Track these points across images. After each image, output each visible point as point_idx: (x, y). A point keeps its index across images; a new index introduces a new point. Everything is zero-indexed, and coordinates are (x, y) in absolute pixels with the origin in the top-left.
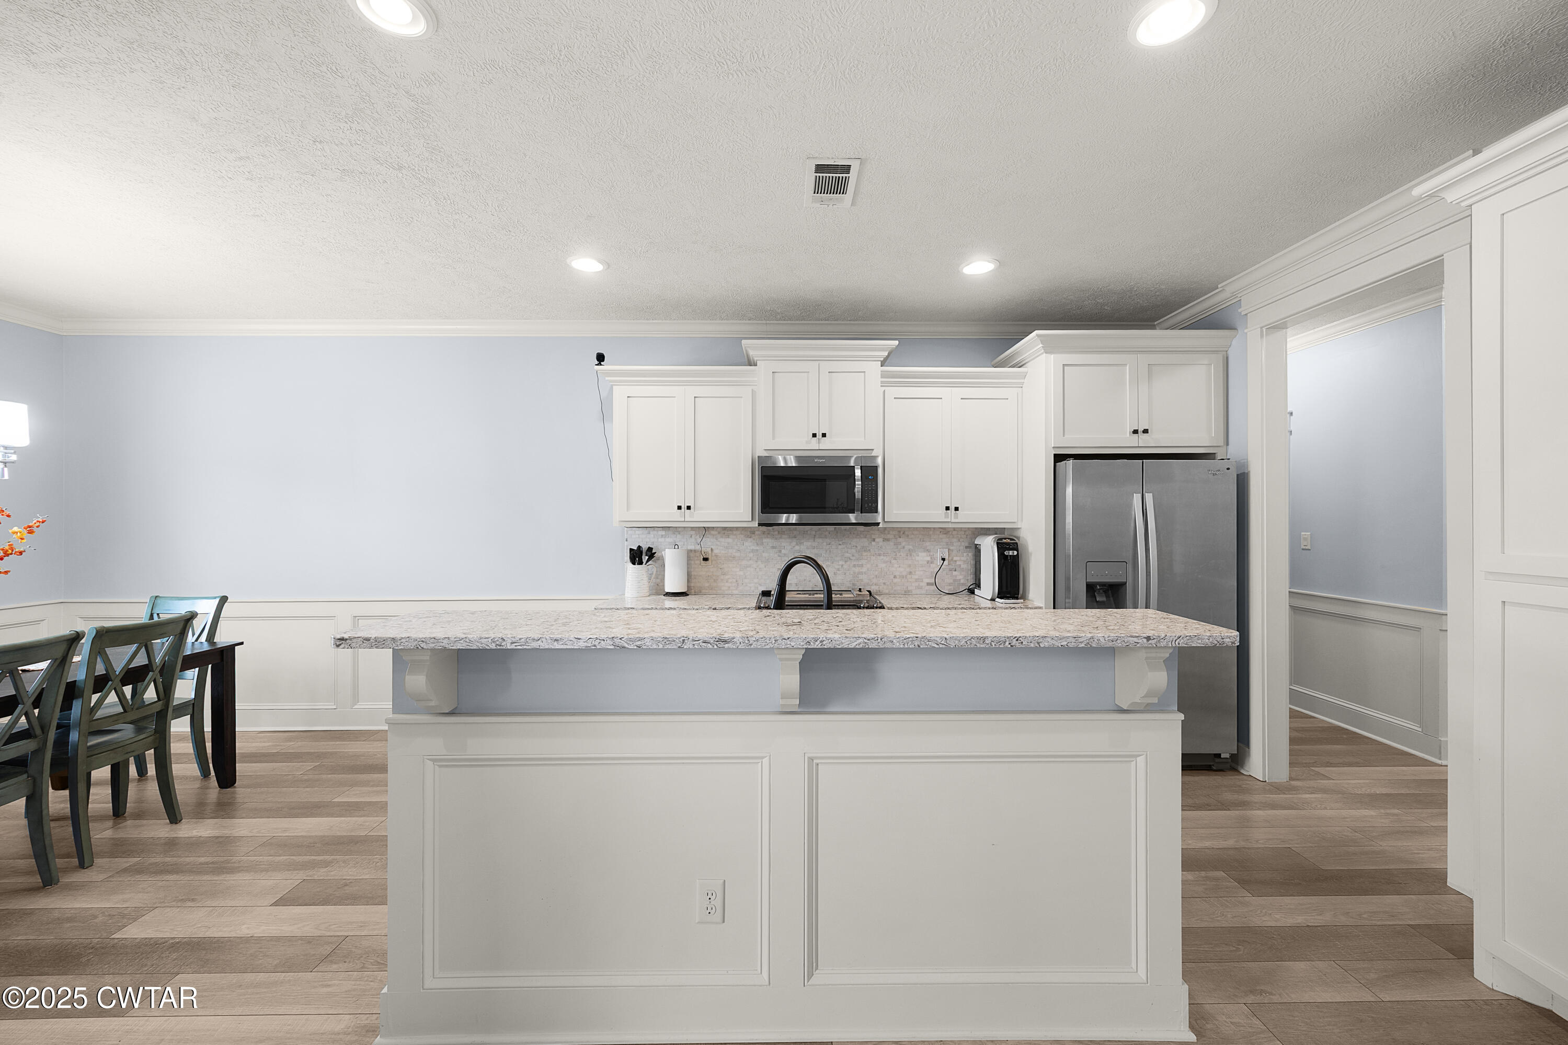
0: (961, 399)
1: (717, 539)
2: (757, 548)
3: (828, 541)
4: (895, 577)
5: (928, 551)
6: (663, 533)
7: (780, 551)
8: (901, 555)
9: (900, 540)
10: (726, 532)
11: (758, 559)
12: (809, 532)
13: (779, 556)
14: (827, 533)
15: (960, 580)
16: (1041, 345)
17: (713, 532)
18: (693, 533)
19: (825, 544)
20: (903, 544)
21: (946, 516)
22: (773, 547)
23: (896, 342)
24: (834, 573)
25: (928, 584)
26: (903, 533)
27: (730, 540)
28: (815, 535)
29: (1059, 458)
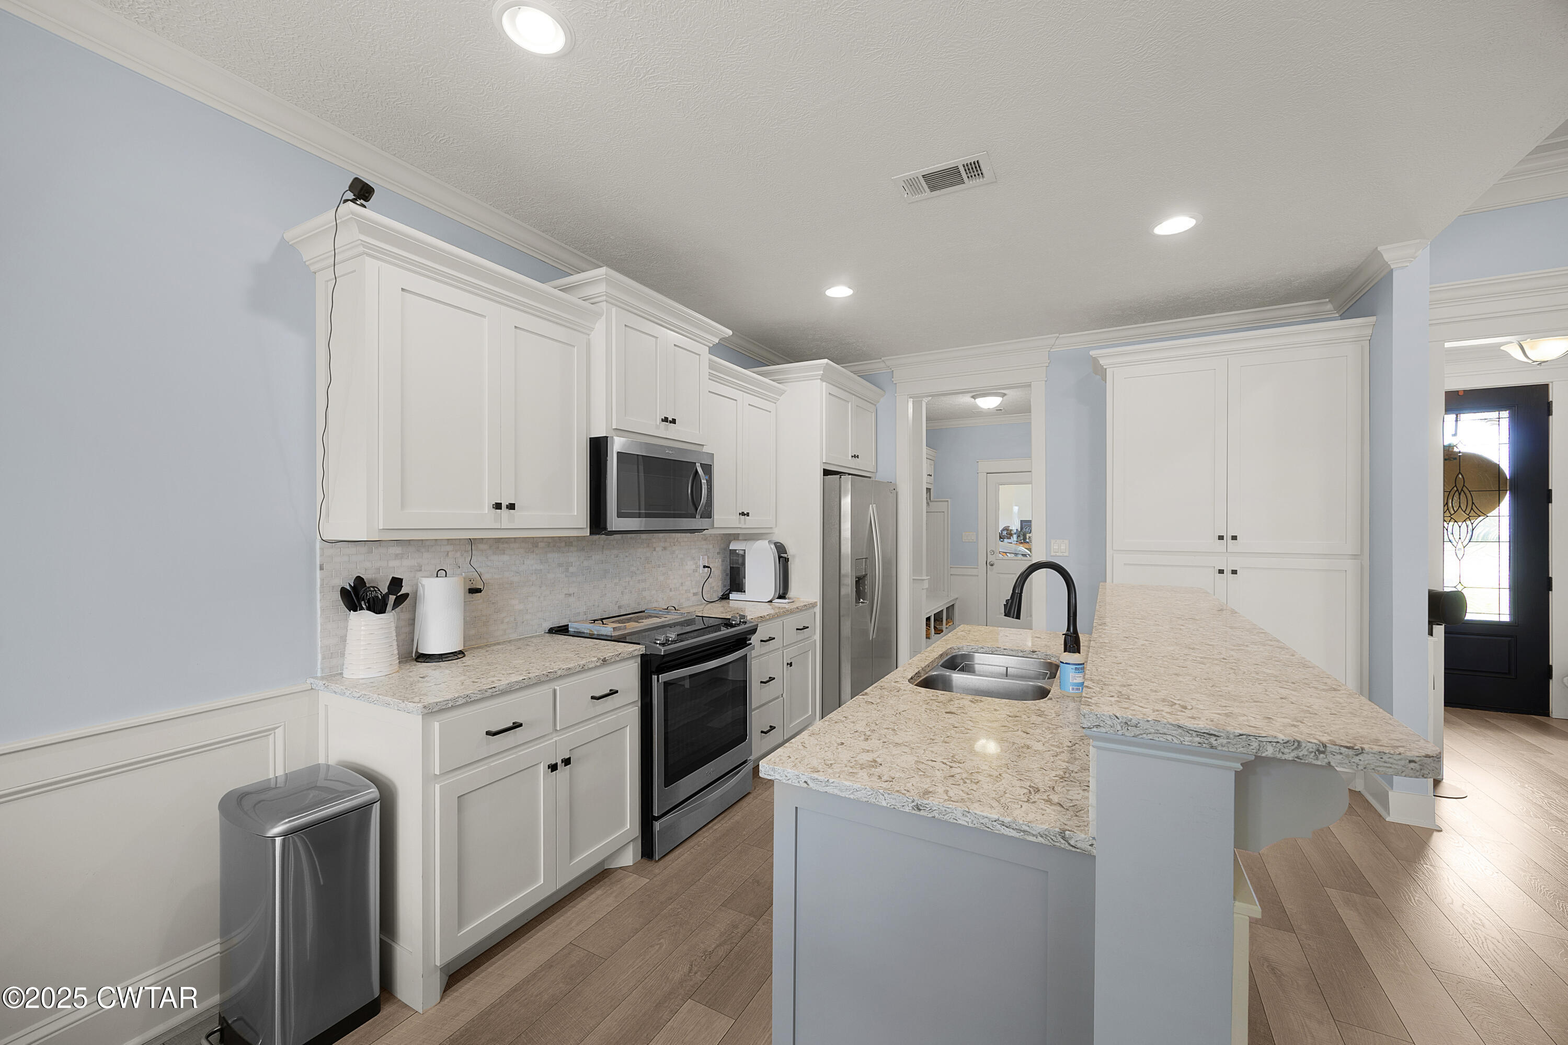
0: (749, 405)
1: (487, 558)
2: (542, 567)
3: (615, 552)
4: (671, 590)
5: (693, 559)
7: (567, 570)
8: (675, 565)
9: (674, 548)
10: (501, 546)
11: (542, 582)
12: (597, 543)
13: (566, 576)
14: (615, 542)
15: (713, 587)
16: (822, 372)
17: (481, 546)
18: (449, 548)
19: (613, 557)
20: (677, 552)
21: (740, 523)
22: (560, 565)
23: (730, 333)
24: (622, 592)
25: (695, 594)
27: (505, 558)
28: (603, 546)
29: (827, 473)
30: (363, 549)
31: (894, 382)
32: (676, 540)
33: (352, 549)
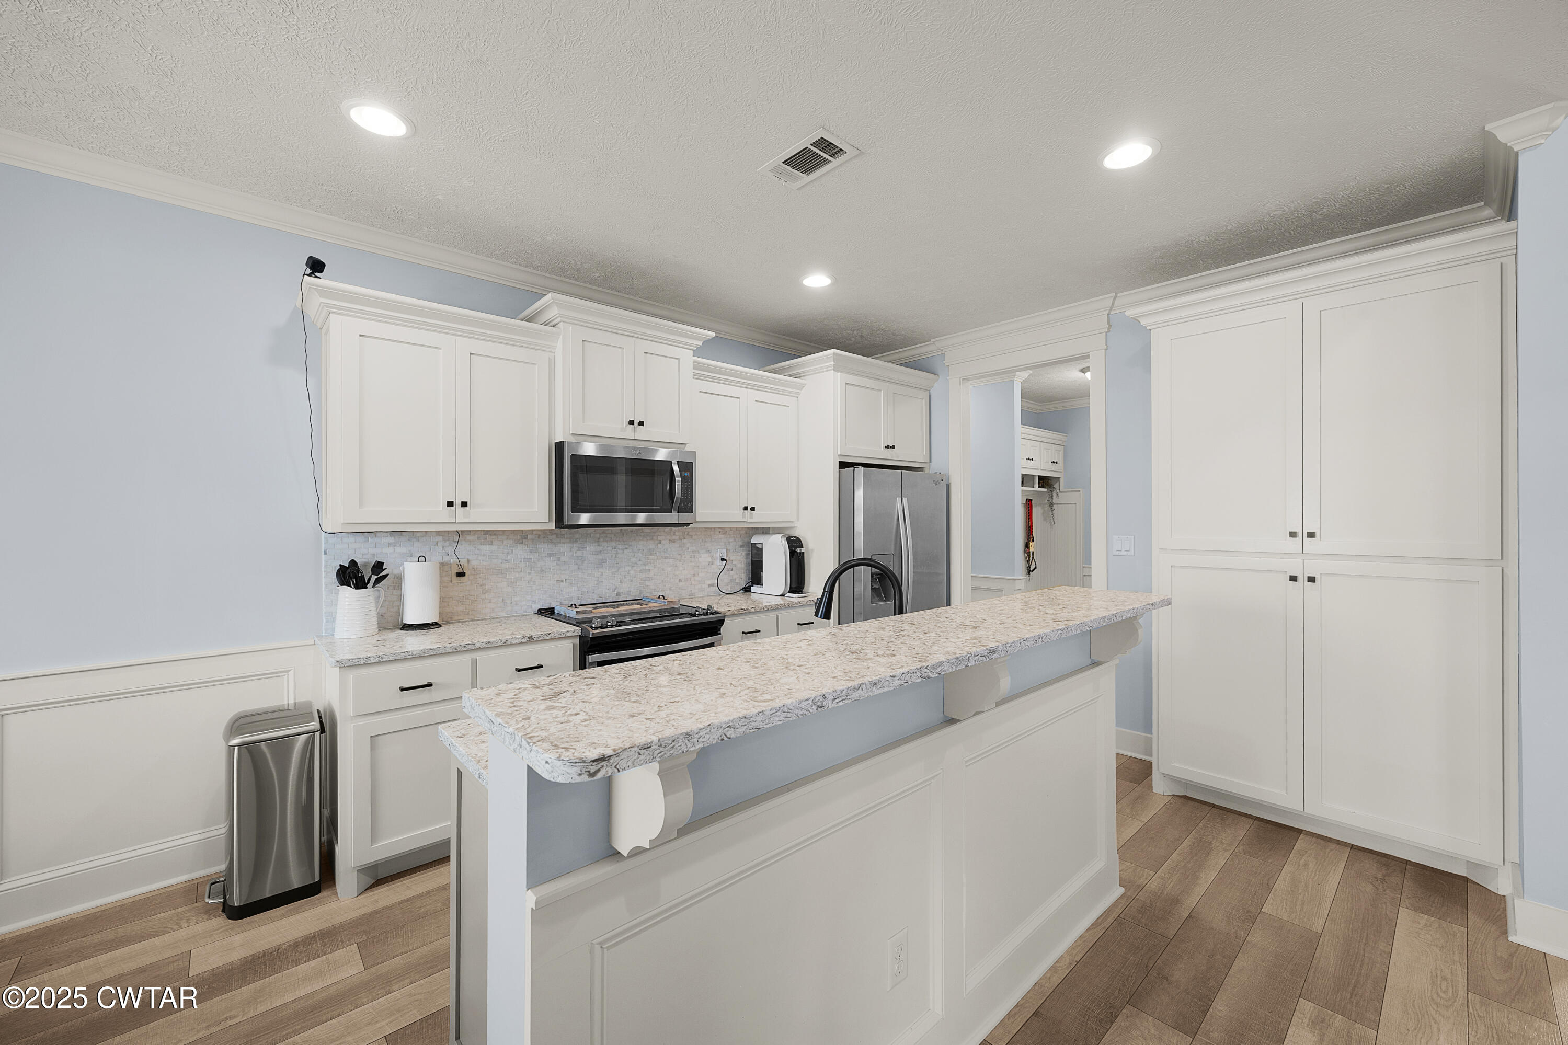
0: (756, 401)
1: (475, 547)
2: (531, 556)
3: (614, 544)
4: (680, 581)
5: (709, 551)
6: (391, 540)
7: (559, 559)
8: (685, 558)
9: (685, 541)
10: (489, 537)
11: (531, 569)
12: (592, 535)
13: (557, 564)
14: (612, 535)
15: (735, 579)
16: (833, 363)
17: (469, 538)
18: (439, 539)
19: (610, 548)
20: (688, 545)
21: (744, 517)
22: (551, 554)
23: (713, 334)
24: (621, 580)
25: (711, 585)
26: (688, 534)
27: (493, 548)
28: (599, 539)
29: (843, 465)
30: (361, 538)
31: (946, 365)
32: (686, 534)
33: (351, 539)
